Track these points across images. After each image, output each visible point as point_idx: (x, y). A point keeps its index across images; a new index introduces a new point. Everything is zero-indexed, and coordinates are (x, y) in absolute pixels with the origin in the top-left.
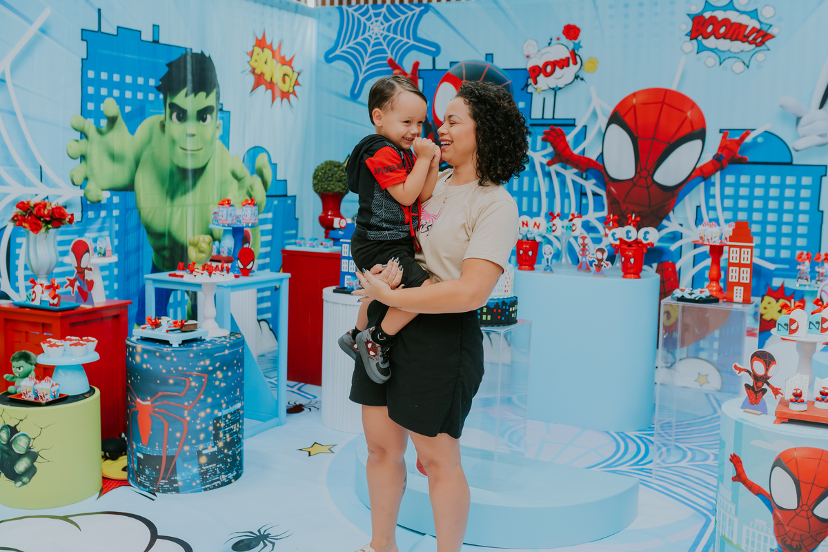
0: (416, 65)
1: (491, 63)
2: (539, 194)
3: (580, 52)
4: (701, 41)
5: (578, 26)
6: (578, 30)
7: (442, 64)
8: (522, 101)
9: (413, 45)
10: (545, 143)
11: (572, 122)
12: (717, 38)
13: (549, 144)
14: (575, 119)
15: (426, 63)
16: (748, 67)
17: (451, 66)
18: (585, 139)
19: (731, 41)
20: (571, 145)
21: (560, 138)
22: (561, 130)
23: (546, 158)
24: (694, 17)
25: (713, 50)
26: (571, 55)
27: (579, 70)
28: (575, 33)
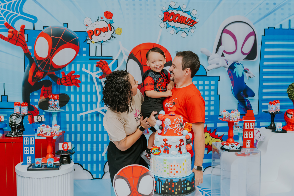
0: (23, 27)
1: (67, 28)
2: (96, 93)
3: (113, 25)
4: (168, 22)
5: (112, 13)
6: (112, 14)
7: (38, 26)
8: (85, 47)
9: (20, 16)
10: (97, 68)
11: (111, 58)
12: (175, 22)
13: (100, 68)
14: (112, 57)
15: (29, 26)
16: (188, 35)
17: (44, 29)
18: (118, 66)
19: (180, 23)
20: (111, 68)
21: (105, 66)
22: (105, 61)
23: (98, 75)
24: (164, 12)
25: (173, 27)
26: (108, 26)
27: (113, 33)
28: (110, 16)
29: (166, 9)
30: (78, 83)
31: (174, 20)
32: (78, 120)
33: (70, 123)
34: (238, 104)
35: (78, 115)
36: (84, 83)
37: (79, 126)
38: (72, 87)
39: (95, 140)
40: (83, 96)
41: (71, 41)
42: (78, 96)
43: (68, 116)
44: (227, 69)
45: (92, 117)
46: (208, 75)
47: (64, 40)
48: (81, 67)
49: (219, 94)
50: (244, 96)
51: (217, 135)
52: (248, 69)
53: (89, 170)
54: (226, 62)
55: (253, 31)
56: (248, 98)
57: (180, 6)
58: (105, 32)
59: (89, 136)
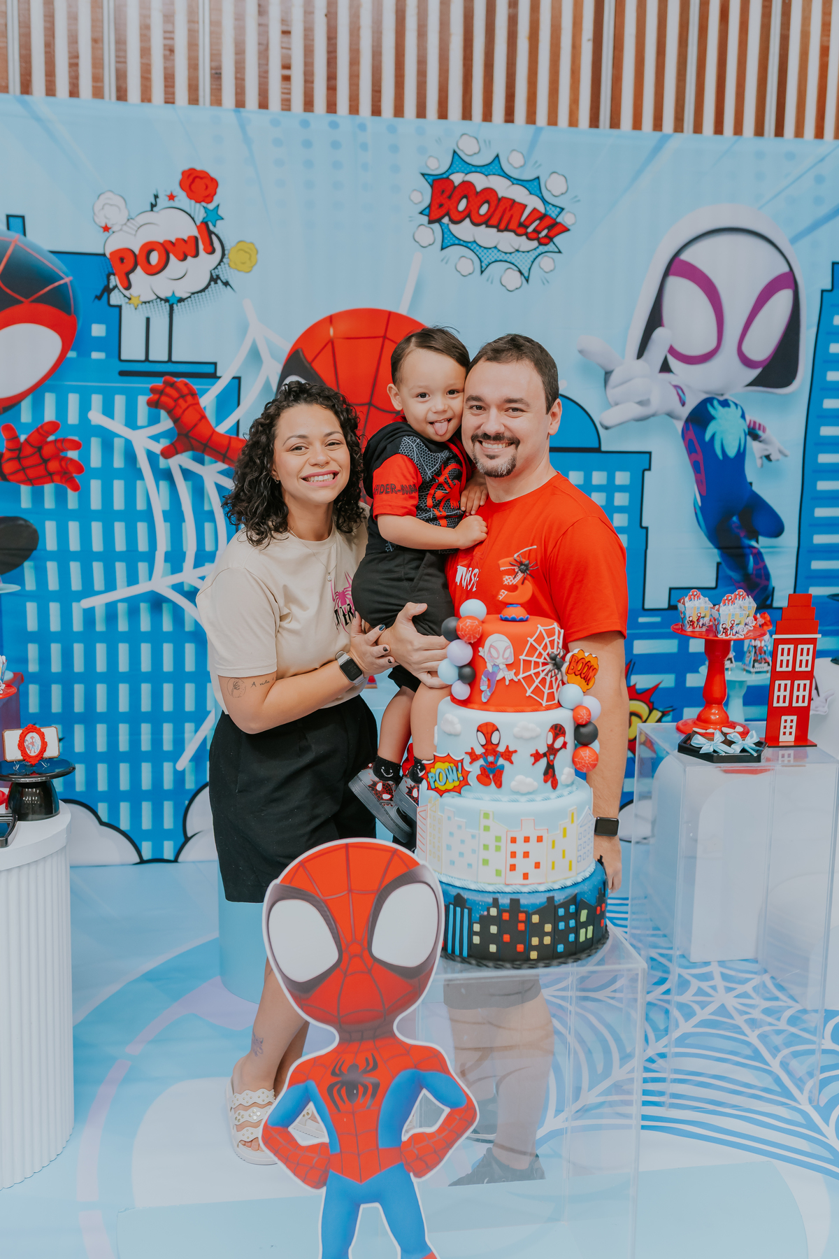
1: (22, 237)
2: (148, 516)
3: (219, 228)
4: (448, 225)
5: (213, 175)
6: (214, 183)
8: (99, 322)
10: (154, 410)
11: (210, 369)
12: (475, 224)
13: (163, 414)
14: (215, 364)
16: (527, 281)
18: (239, 404)
19: (499, 230)
20: (210, 414)
21: (186, 402)
22: (186, 385)
23: (158, 442)
24: (434, 181)
25: (469, 245)
26: (199, 232)
27: (219, 264)
28: (207, 187)
29: (438, 165)
30: (74, 475)
31: (474, 212)
32: (78, 625)
33: (43, 637)
34: (718, 564)
35: (75, 605)
36: (97, 474)
37: (78, 649)
38: (49, 489)
39: (146, 706)
40: (96, 528)
41: (42, 292)
42: (74, 528)
43: (31, 608)
44: (679, 425)
45: (133, 613)
46: (603, 449)
47: (8, 291)
48: (85, 407)
49: (644, 525)
50: (742, 534)
51: (634, 685)
52: (763, 423)
53: (124, 825)
54: (678, 394)
55: (786, 269)
56: (757, 542)
57: (497, 156)
58: (184, 259)
59: (123, 689)
